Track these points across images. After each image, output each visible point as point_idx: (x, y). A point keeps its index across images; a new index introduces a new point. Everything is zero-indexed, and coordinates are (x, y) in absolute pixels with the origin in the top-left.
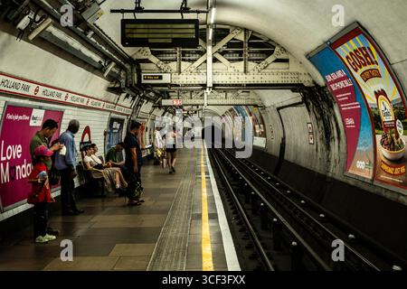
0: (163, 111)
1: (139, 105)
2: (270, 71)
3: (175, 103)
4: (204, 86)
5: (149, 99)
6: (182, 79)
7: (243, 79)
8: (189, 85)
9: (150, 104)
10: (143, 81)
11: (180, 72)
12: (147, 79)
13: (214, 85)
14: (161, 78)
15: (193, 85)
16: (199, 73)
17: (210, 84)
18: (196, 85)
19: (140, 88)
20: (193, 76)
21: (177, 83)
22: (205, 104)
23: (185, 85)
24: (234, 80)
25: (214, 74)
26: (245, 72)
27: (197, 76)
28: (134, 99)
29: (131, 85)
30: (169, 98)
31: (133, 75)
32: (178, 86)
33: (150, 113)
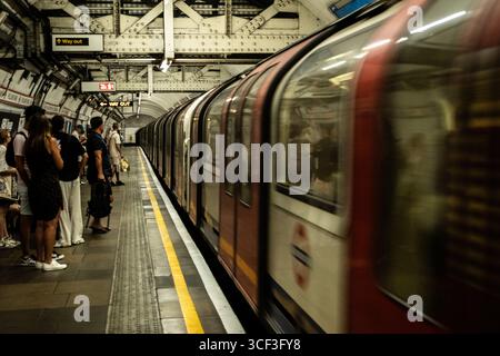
0: (79, 101)
1: (43, 92)
2: (269, 32)
3: (103, 88)
4: (159, 57)
5: (59, 82)
6: (121, 45)
7: (225, 46)
8: (133, 56)
9: (61, 90)
10: (56, 48)
11: (118, 33)
12: (62, 44)
13: (178, 56)
14: (86, 42)
15: (139, 56)
16: (150, 34)
17: (169, 54)
18: (145, 56)
19: (49, 59)
20: (140, 40)
21: (114, 51)
22: (150, 91)
23: (126, 56)
24: (210, 47)
25: (176, 36)
26: (228, 33)
27: (147, 40)
28: (35, 81)
29: (34, 55)
30: (91, 79)
31: (36, 38)
32: (115, 57)
33: (61, 105)
